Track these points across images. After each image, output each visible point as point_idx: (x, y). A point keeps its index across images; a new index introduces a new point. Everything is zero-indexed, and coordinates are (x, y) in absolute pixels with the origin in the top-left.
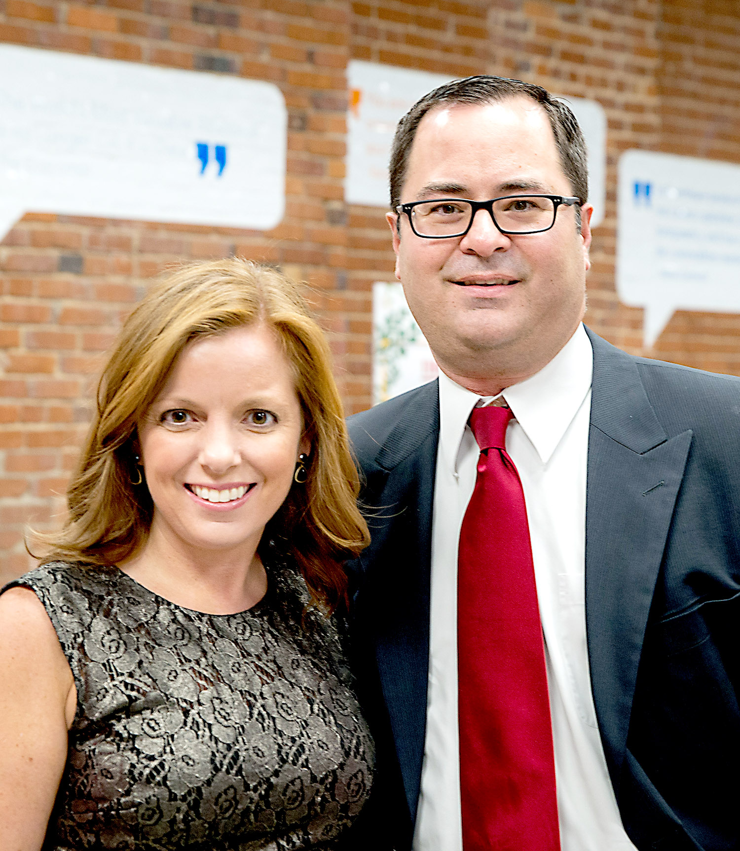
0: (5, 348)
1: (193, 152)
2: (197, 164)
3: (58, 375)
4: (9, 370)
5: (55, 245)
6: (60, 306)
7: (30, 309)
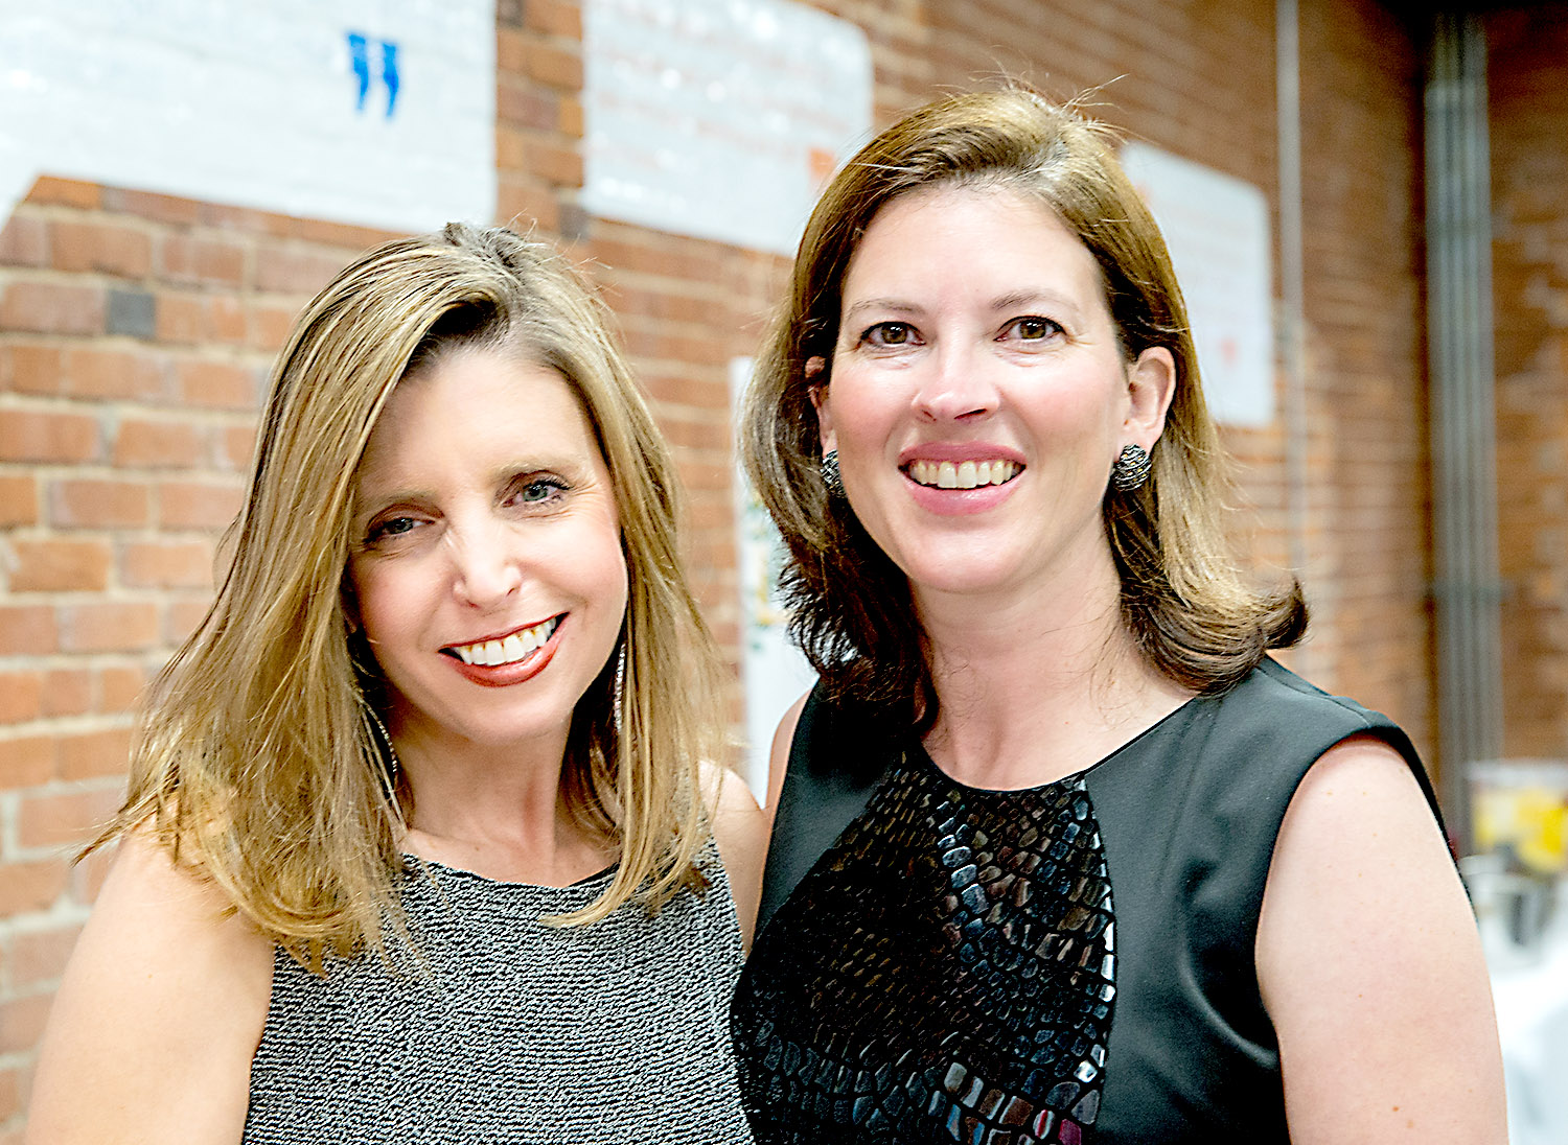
0: (9, 528)
1: (342, 59)
2: (351, 83)
3: (116, 594)
4: (18, 586)
5: (99, 268)
6: (115, 416)
7: (56, 423)
